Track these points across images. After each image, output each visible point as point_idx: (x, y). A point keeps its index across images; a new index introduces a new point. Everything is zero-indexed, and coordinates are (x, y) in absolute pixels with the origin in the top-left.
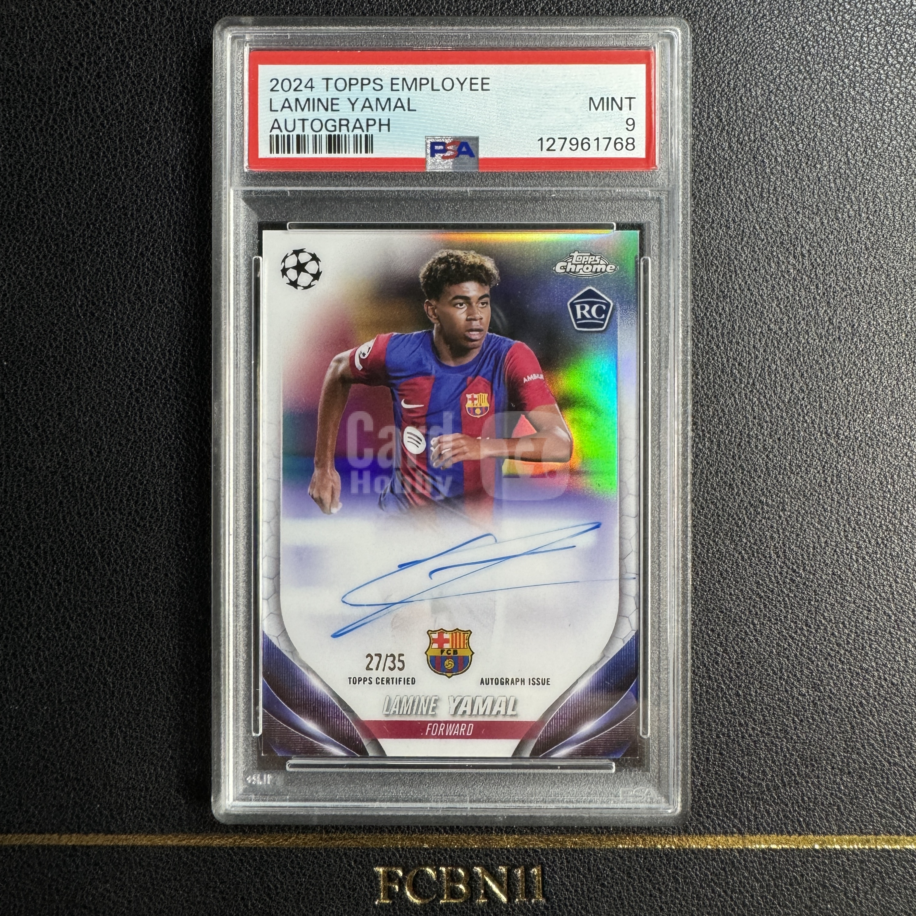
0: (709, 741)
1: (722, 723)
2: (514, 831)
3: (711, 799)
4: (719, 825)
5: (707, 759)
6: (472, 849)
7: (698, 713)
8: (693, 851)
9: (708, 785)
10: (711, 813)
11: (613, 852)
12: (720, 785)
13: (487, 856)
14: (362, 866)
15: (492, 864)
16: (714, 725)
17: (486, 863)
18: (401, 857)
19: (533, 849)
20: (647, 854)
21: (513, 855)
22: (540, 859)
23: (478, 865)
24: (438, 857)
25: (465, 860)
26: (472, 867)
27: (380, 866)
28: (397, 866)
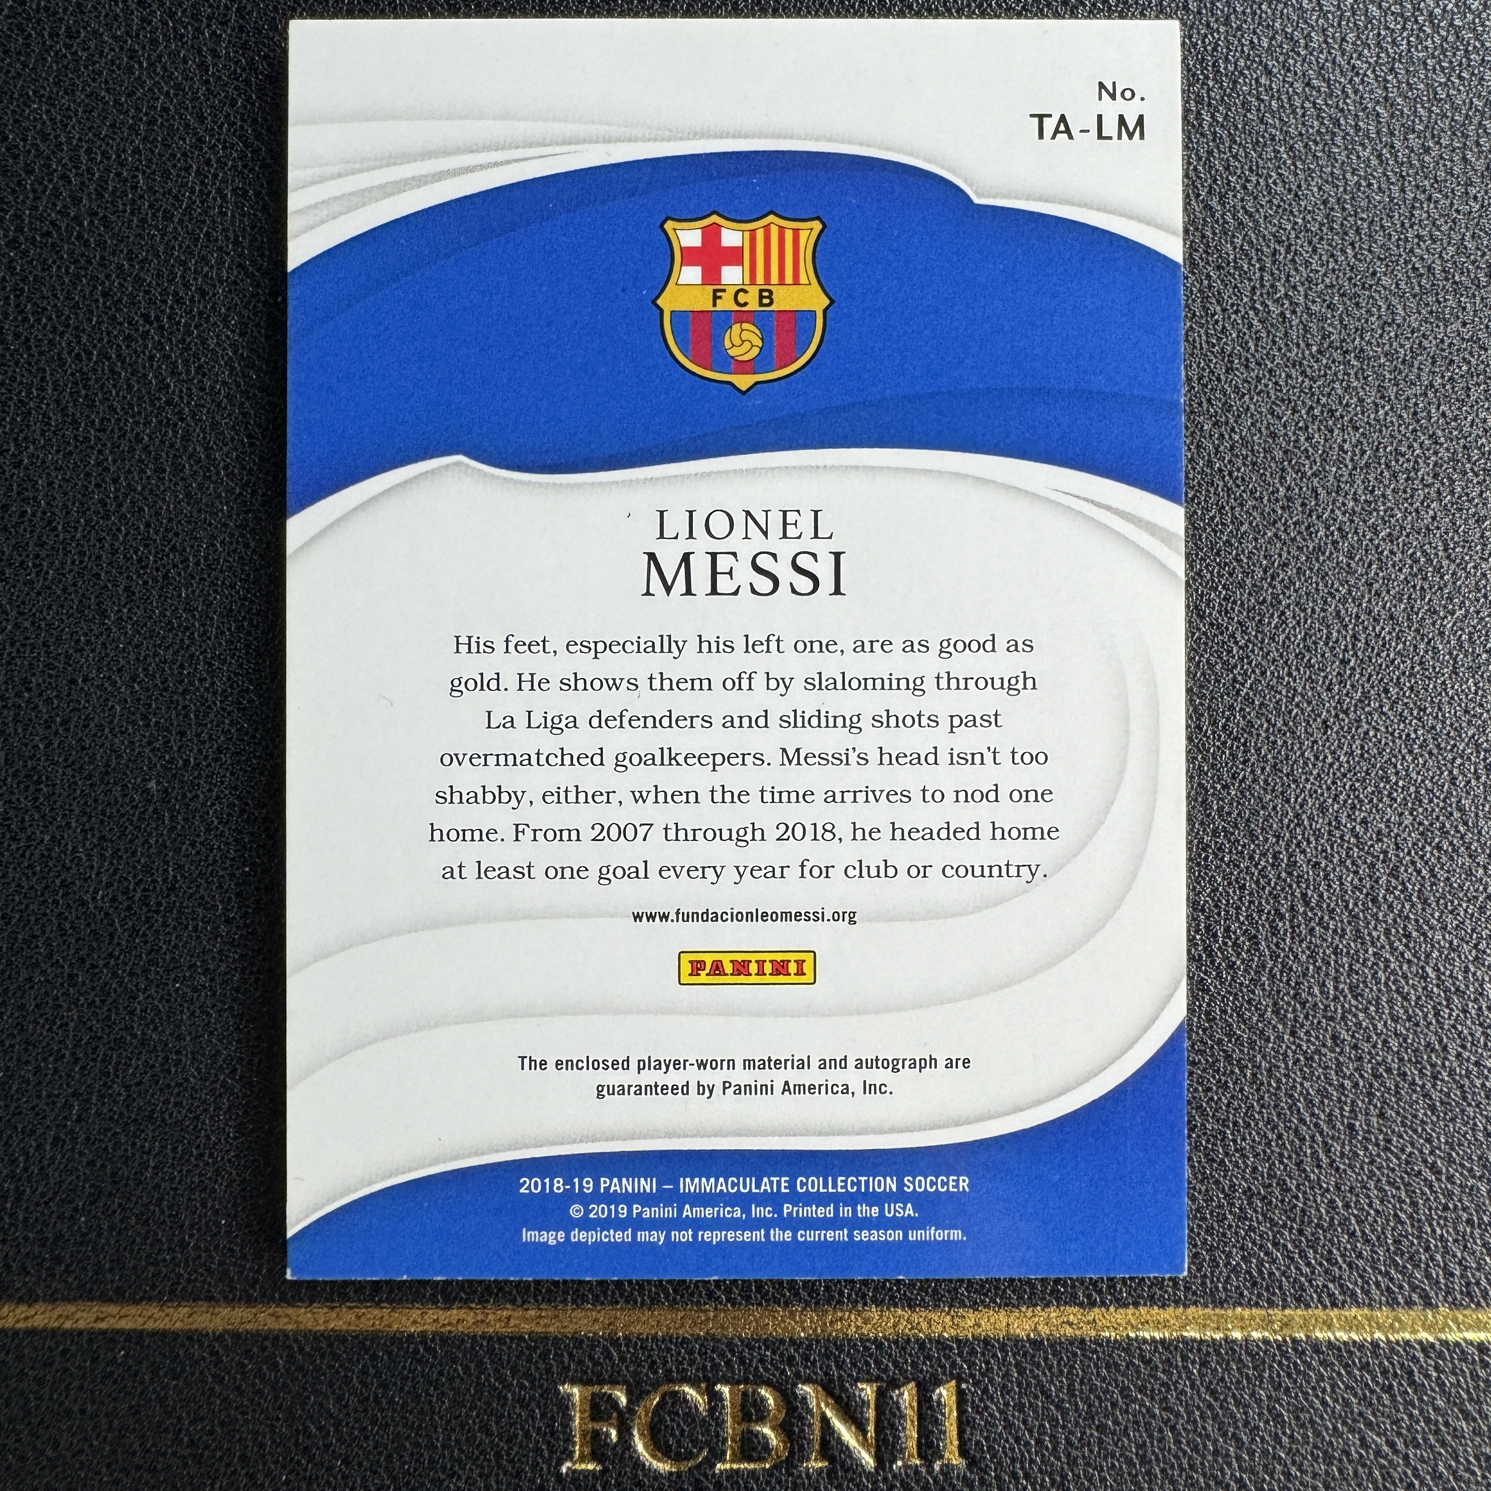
0: (1356, 1085)
1: (1385, 1042)
2: (892, 1298)
3: (1360, 1222)
4: (1377, 1285)
5: (1351, 1127)
6: (793, 1342)
8: (1316, 1347)
9: (1352, 1189)
10: (1360, 1256)
11: (1127, 1350)
12: (1381, 1190)
13: (828, 1358)
14: (532, 1383)
15: (840, 1377)
16: (1366, 1047)
17: (826, 1374)
18: (622, 1359)
19: (938, 1342)
20: (1208, 1353)
21: (890, 1356)
22: (954, 1365)
23: (808, 1381)
24: (713, 1359)
25: (777, 1369)
26: (795, 1385)
27: (573, 1382)
28: (613, 1382)
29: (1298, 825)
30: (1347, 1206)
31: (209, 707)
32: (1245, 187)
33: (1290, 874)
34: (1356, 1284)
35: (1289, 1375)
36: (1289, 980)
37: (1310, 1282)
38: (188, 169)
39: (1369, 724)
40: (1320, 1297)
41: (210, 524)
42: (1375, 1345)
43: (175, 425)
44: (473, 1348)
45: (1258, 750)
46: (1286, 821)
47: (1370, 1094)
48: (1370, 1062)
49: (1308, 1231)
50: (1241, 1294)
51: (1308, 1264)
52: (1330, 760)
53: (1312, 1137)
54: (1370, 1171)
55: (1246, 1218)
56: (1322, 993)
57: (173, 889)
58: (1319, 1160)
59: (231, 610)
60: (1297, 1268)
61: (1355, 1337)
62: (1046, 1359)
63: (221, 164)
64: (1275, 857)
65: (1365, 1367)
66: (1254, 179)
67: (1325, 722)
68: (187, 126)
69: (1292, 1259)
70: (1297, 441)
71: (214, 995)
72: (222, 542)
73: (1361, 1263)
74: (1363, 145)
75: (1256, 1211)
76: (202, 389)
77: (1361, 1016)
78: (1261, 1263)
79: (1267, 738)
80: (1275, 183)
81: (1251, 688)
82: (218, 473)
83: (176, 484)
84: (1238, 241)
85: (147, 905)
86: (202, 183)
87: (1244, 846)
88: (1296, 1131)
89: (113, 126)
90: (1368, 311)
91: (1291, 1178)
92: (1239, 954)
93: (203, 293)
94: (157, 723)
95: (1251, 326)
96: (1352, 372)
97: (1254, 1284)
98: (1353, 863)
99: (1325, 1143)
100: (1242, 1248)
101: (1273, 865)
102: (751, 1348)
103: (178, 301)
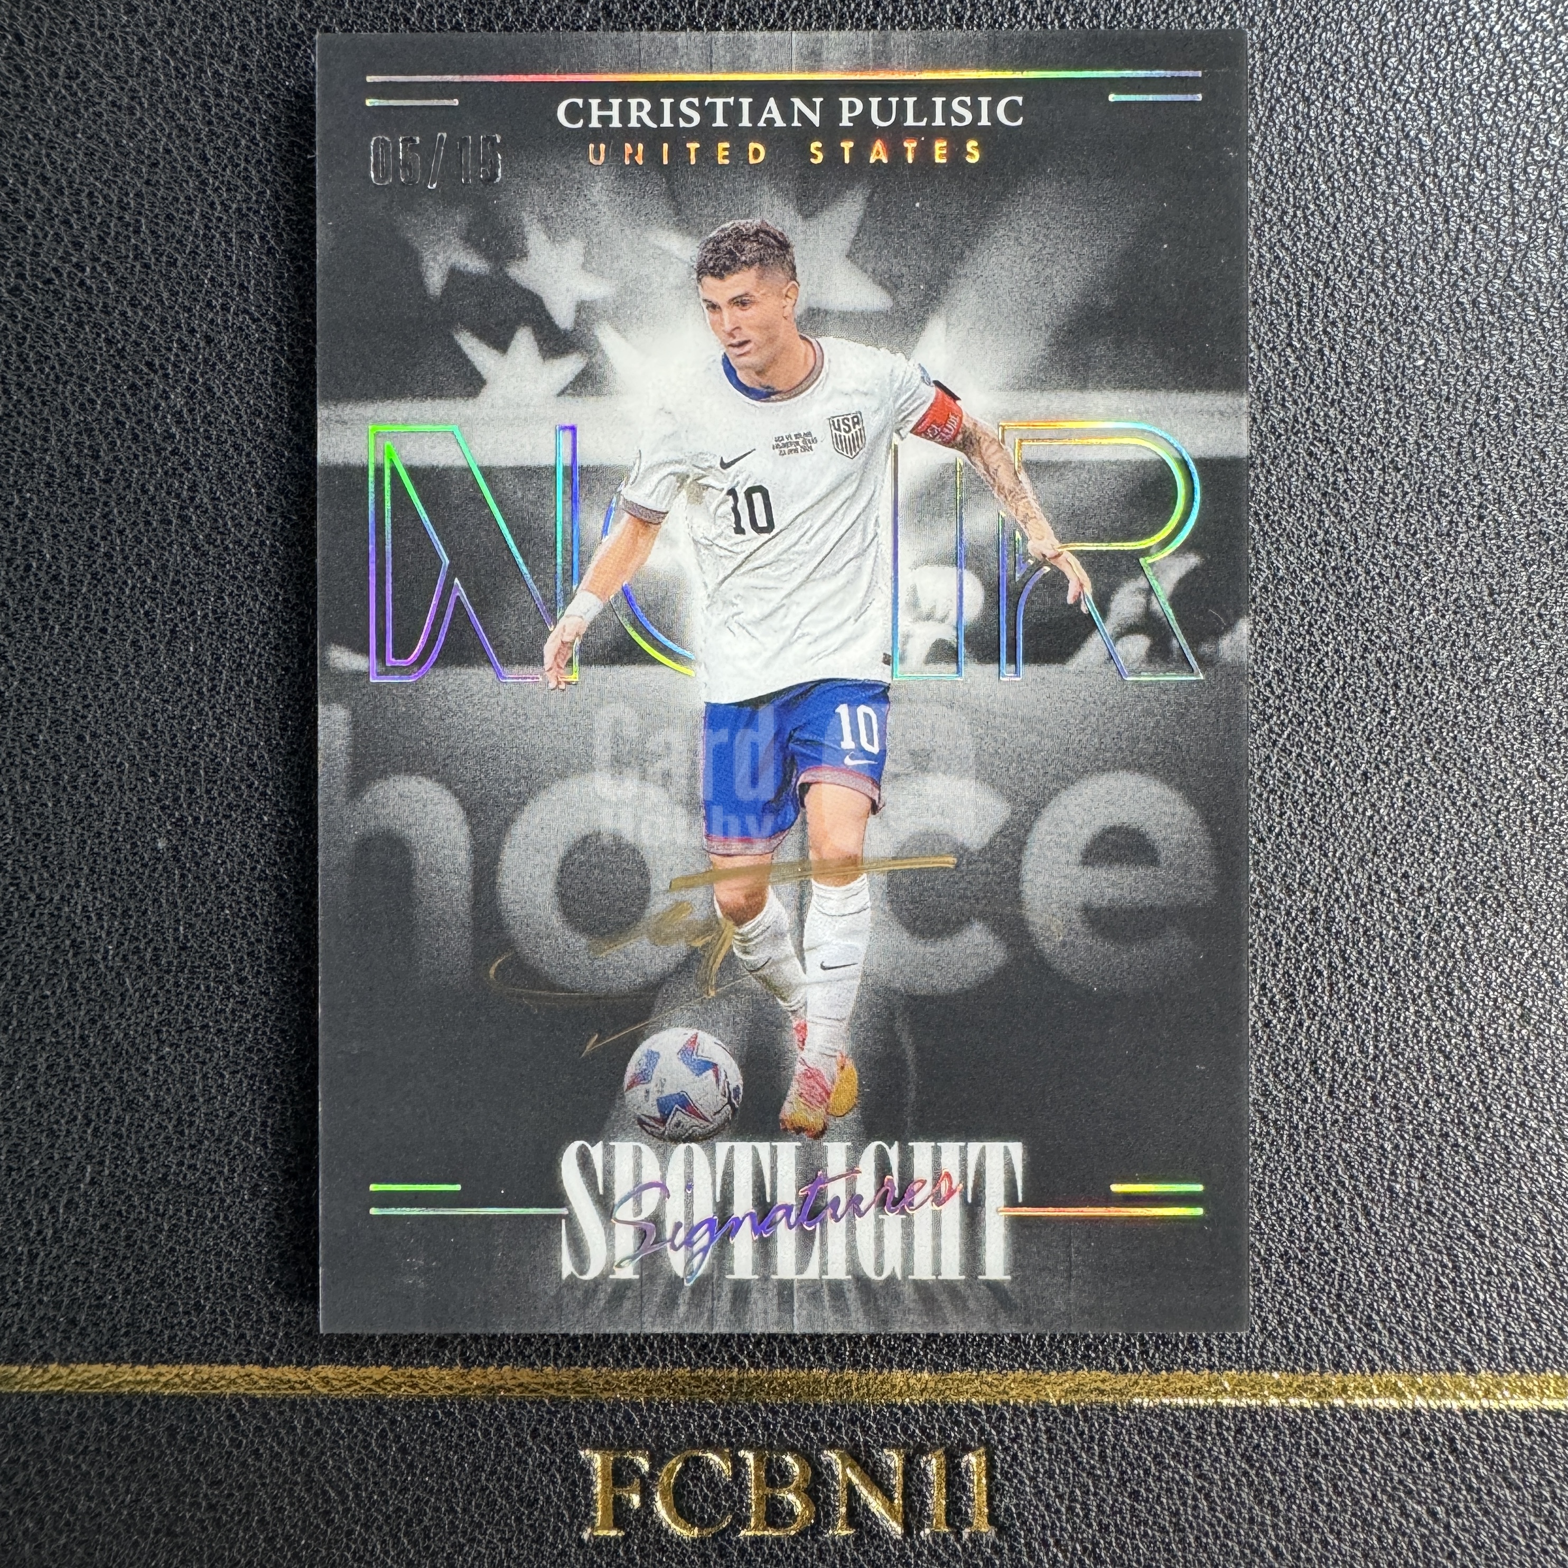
0: (1396, 1147)
1: (1427, 1102)
2: (919, 1362)
3: (1400, 1286)
4: (1418, 1350)
5: (1391, 1189)
6: (818, 1407)
7: (1371, 1079)
8: (1355, 1414)
9: (1392, 1252)
10: (1400, 1321)
11: (1160, 1416)
12: (1421, 1253)
13: (854, 1424)
14: (552, 1447)
15: (866, 1442)
16: (1407, 1107)
17: (852, 1439)
18: (644, 1424)
19: (966, 1408)
20: (1243, 1420)
21: (917, 1421)
22: (982, 1431)
23: (832, 1447)
24: (736, 1424)
25: (801, 1433)
26: (819, 1451)
27: (595, 1448)
28: (634, 1448)
29: (1337, 879)
30: (1387, 1270)
31: (219, 764)
32: (1281, 219)
33: (1328, 929)
34: (1396, 1349)
35: (1327, 1442)
36: (1327, 1038)
37: (1349, 1348)
38: (191, 213)
39: (1410, 775)
40: (1359, 1362)
41: (218, 577)
42: (1417, 1412)
43: (181, 475)
44: (491, 1412)
45: (1295, 803)
46: (1324, 876)
47: (1411, 1156)
48: (1411, 1122)
49: (1347, 1295)
50: (1278, 1360)
51: (1347, 1330)
52: (1369, 813)
53: (1351, 1199)
54: (1412, 1235)
55: (1282, 1283)
56: (1361, 1052)
57: (183, 948)
58: (1357, 1222)
59: (240, 665)
60: (1336, 1334)
61: (1395, 1403)
62: (1077, 1426)
63: (226, 208)
64: (1313, 912)
65: (1405, 1434)
66: (1291, 212)
67: (1365, 774)
68: (190, 168)
69: (1329, 1324)
70: (1335, 483)
71: (226, 1056)
72: (231, 594)
73: (1400, 1329)
74: (1404, 173)
75: (1292, 1276)
76: (208, 438)
77: (1402, 1076)
78: (1297, 1326)
79: (1305, 790)
80: (1312, 214)
81: (1288, 738)
82: (225, 525)
83: (183, 535)
84: (1274, 276)
85: (158, 965)
86: (206, 226)
87: (1280, 901)
88: (1335, 1193)
89: (115, 168)
90: (1410, 347)
91: (1329, 1241)
92: (1275, 1012)
93: (209, 340)
94: (166, 781)
95: (1288, 363)
96: (1394, 410)
97: (1291, 1349)
98: (1394, 919)
99: (1365, 1206)
100: (1279, 1313)
101: (1311, 921)
102: (775, 1413)
103: (184, 348)
